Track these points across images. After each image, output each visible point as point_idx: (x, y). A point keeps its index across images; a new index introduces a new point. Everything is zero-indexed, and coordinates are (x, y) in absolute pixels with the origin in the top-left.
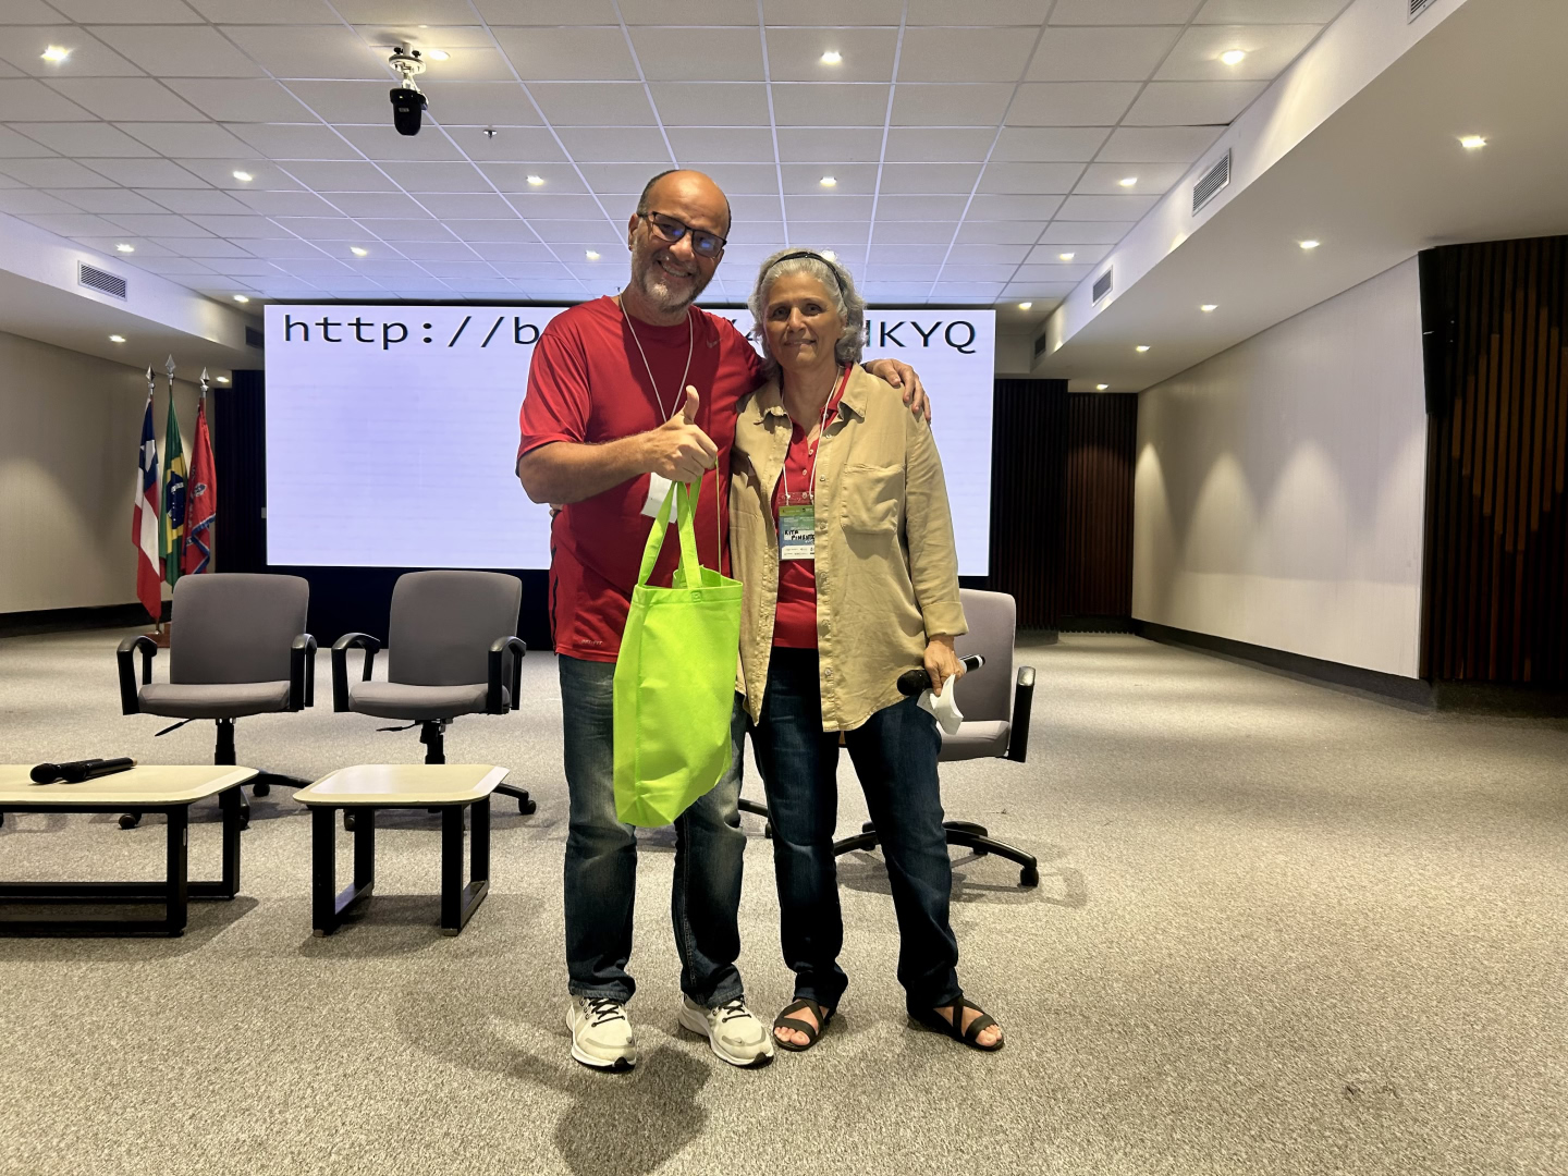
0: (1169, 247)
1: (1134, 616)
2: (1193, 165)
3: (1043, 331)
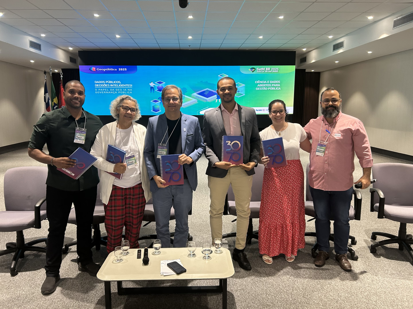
0: (379, 37)
3: (305, 56)
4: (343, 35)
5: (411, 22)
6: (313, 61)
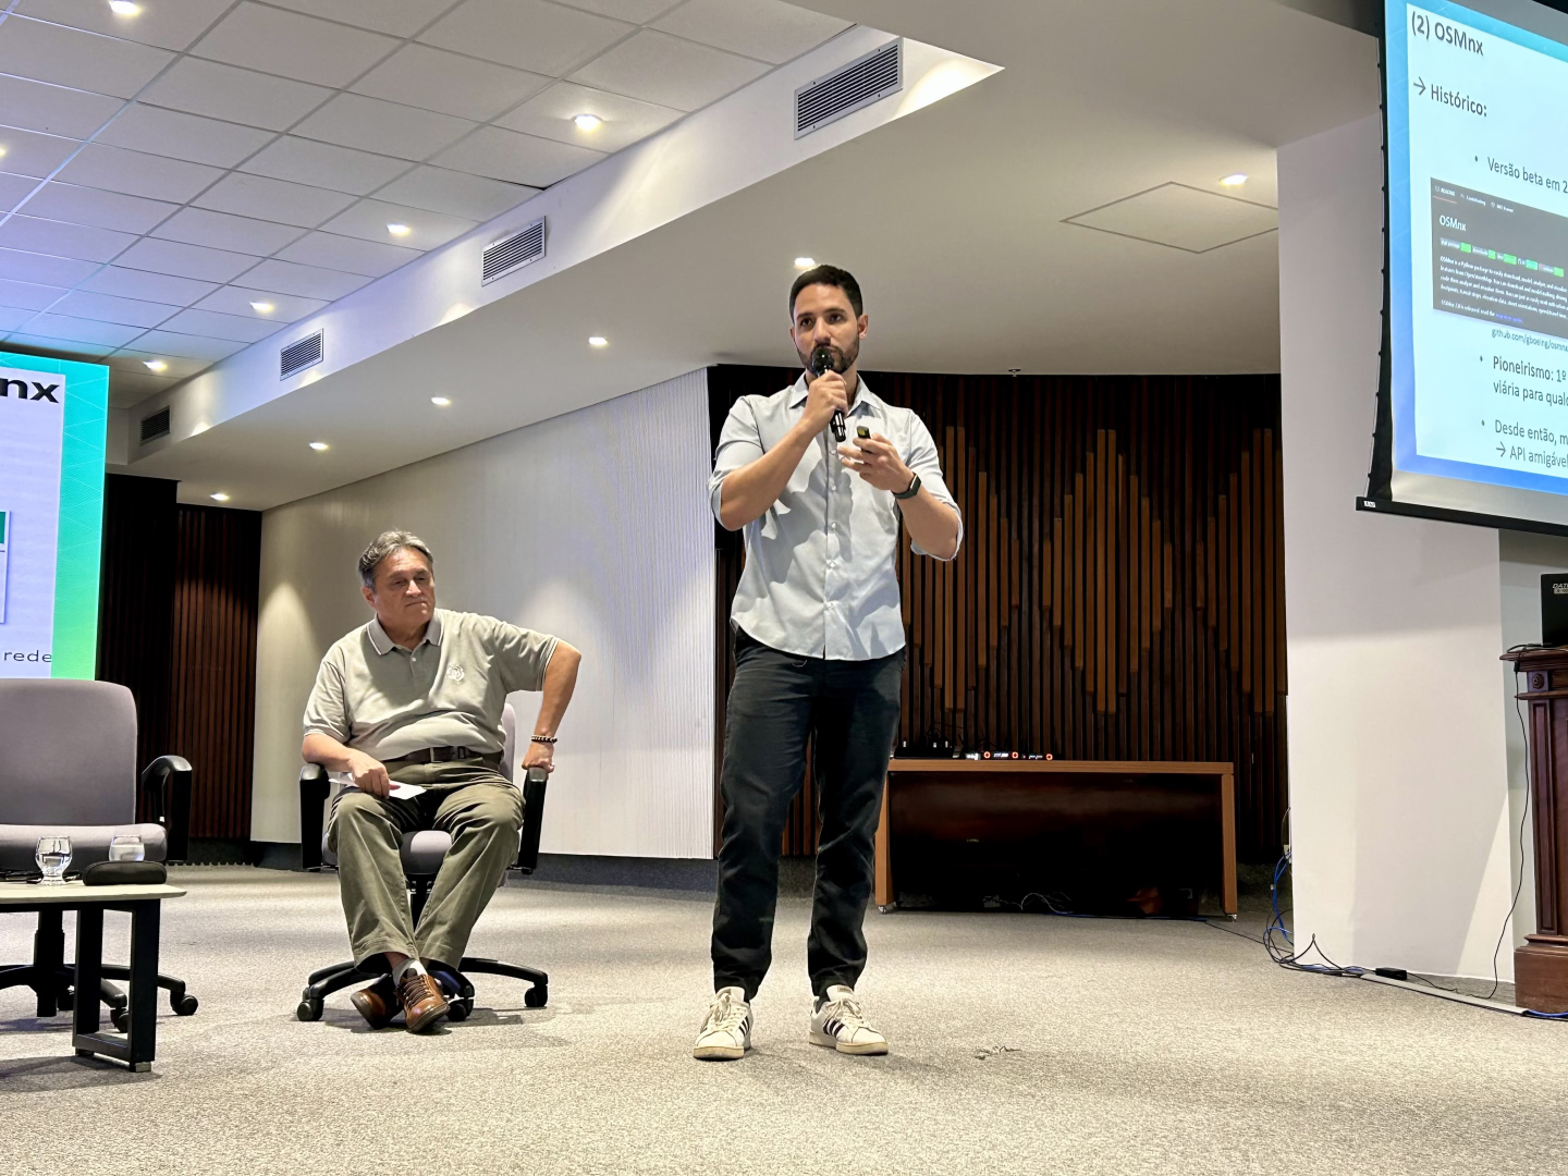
0: (438, 318)
1: (254, 838)
2: (482, 224)
3: (162, 406)
4: (317, 305)
5: (534, 258)
6: (200, 427)
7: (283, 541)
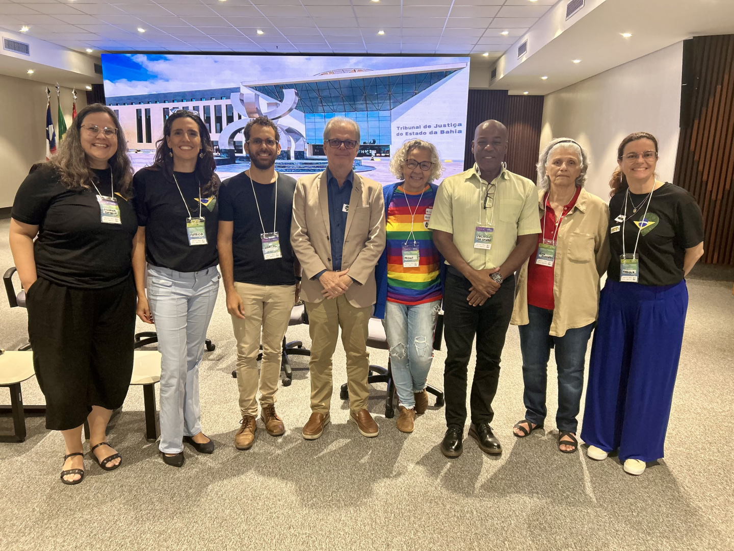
0: (554, 35)
3: (495, 67)
4: (525, 30)
5: (581, 7)
6: (502, 76)
7: (549, 107)
